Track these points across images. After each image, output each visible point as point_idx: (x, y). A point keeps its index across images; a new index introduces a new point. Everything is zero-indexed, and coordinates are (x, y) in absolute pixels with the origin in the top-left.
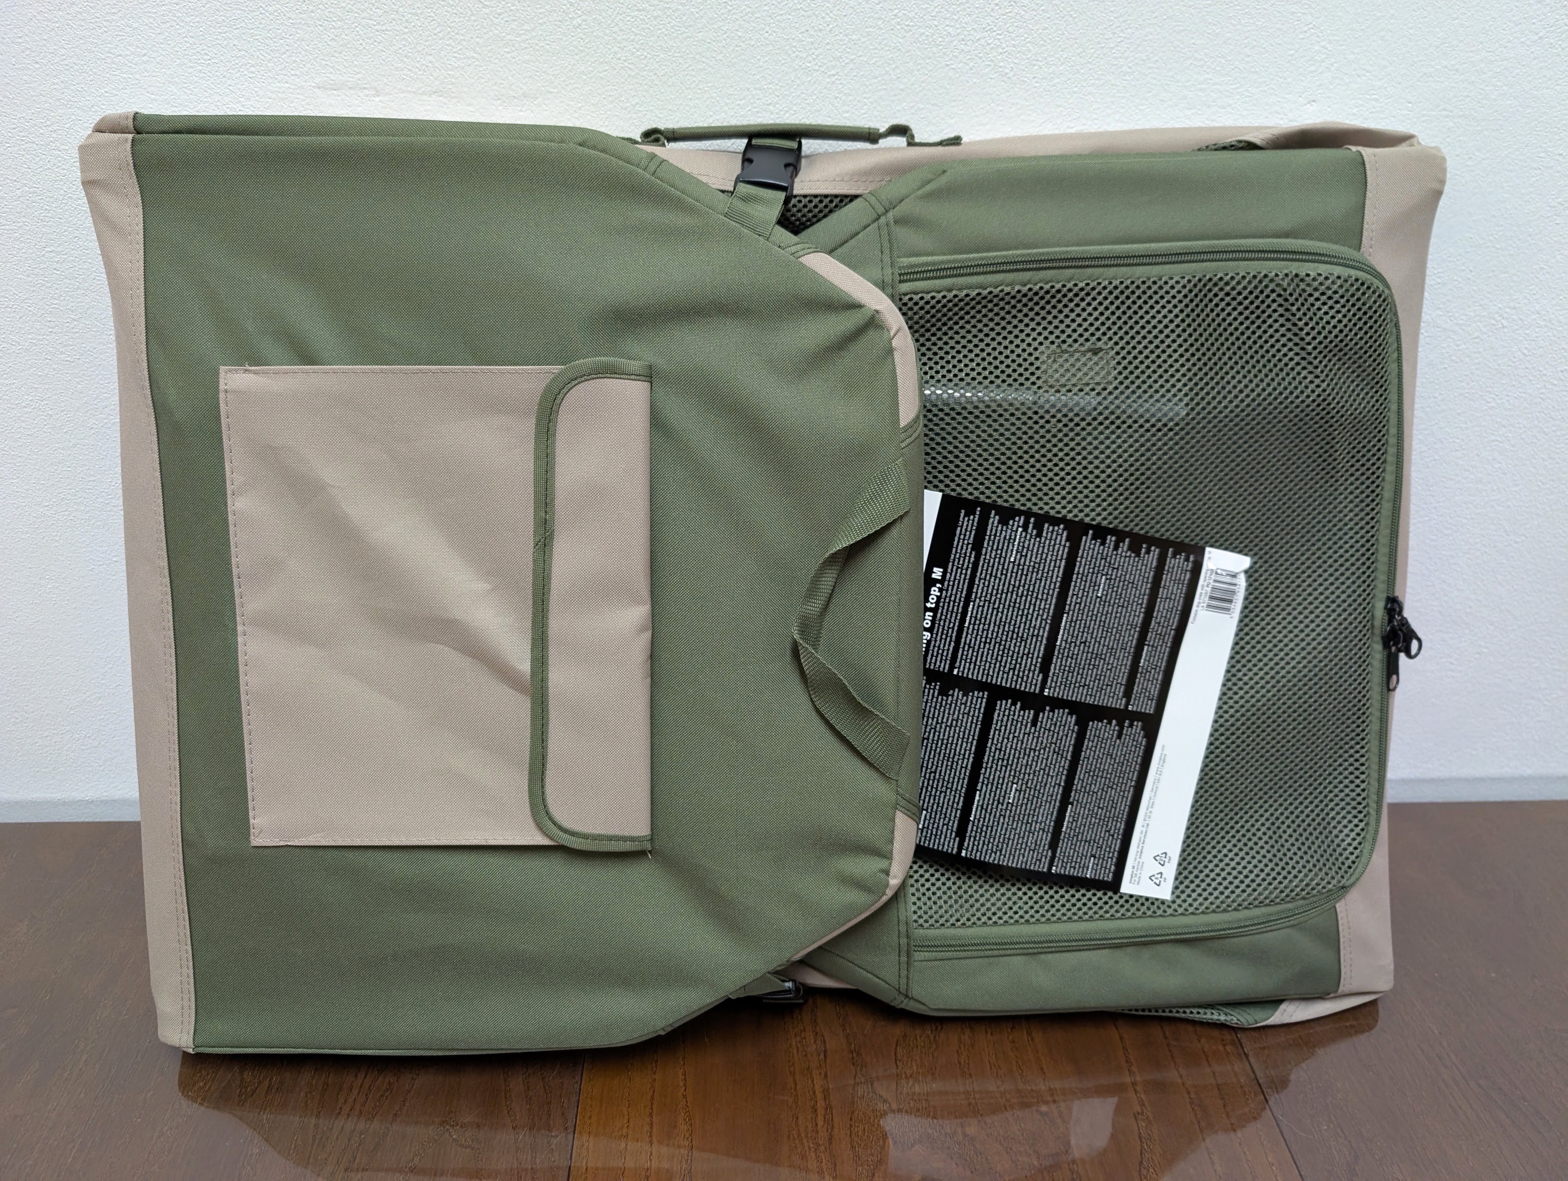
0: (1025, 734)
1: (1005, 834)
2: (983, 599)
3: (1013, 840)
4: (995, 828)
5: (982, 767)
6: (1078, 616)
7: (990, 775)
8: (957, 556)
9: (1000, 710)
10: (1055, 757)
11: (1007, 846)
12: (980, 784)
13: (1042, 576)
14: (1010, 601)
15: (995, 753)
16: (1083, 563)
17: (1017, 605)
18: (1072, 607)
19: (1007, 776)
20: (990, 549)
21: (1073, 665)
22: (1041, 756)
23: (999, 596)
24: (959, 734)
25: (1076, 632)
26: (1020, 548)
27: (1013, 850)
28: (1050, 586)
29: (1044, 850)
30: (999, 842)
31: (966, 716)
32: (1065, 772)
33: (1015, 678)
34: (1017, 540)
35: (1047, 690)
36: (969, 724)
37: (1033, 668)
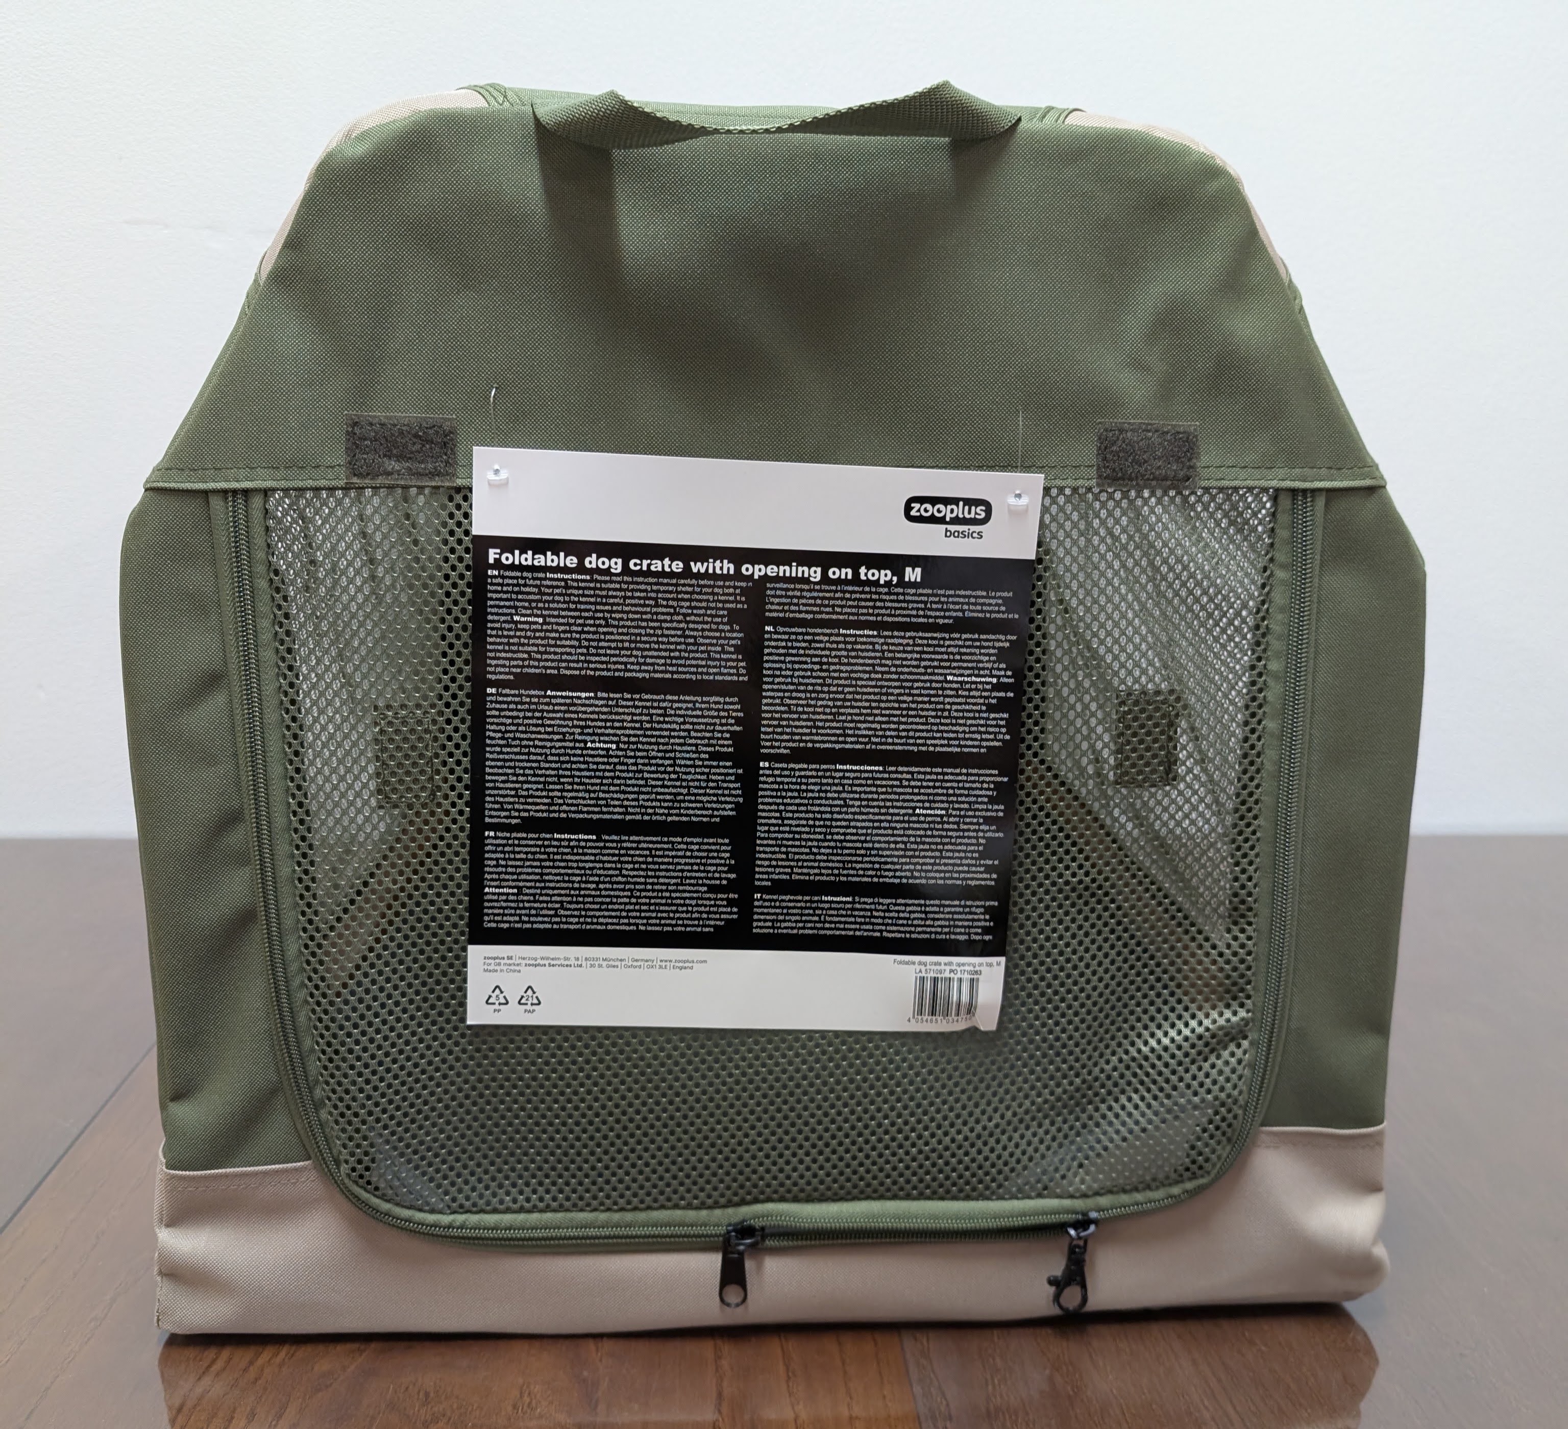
0: (696, 745)
1: (535, 747)
2: (885, 647)
3: (528, 761)
4: (542, 730)
5: (632, 693)
6: (882, 786)
7: (622, 707)
8: (942, 599)
9: (725, 703)
10: (668, 797)
11: (516, 754)
12: (606, 695)
13: (932, 724)
14: (889, 687)
15: (659, 708)
16: (960, 778)
17: (884, 698)
18: (895, 776)
19: (627, 732)
20: (960, 643)
21: (810, 795)
22: (667, 776)
23: (893, 669)
24: (675, 650)
25: (858, 789)
26: (968, 686)
27: (512, 764)
28: (919, 738)
29: (519, 811)
30: (521, 739)
31: (705, 655)
32: (646, 818)
33: (777, 716)
34: (978, 680)
35: (767, 764)
36: (694, 662)
37: (797, 738)
